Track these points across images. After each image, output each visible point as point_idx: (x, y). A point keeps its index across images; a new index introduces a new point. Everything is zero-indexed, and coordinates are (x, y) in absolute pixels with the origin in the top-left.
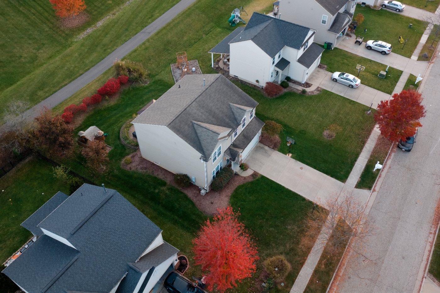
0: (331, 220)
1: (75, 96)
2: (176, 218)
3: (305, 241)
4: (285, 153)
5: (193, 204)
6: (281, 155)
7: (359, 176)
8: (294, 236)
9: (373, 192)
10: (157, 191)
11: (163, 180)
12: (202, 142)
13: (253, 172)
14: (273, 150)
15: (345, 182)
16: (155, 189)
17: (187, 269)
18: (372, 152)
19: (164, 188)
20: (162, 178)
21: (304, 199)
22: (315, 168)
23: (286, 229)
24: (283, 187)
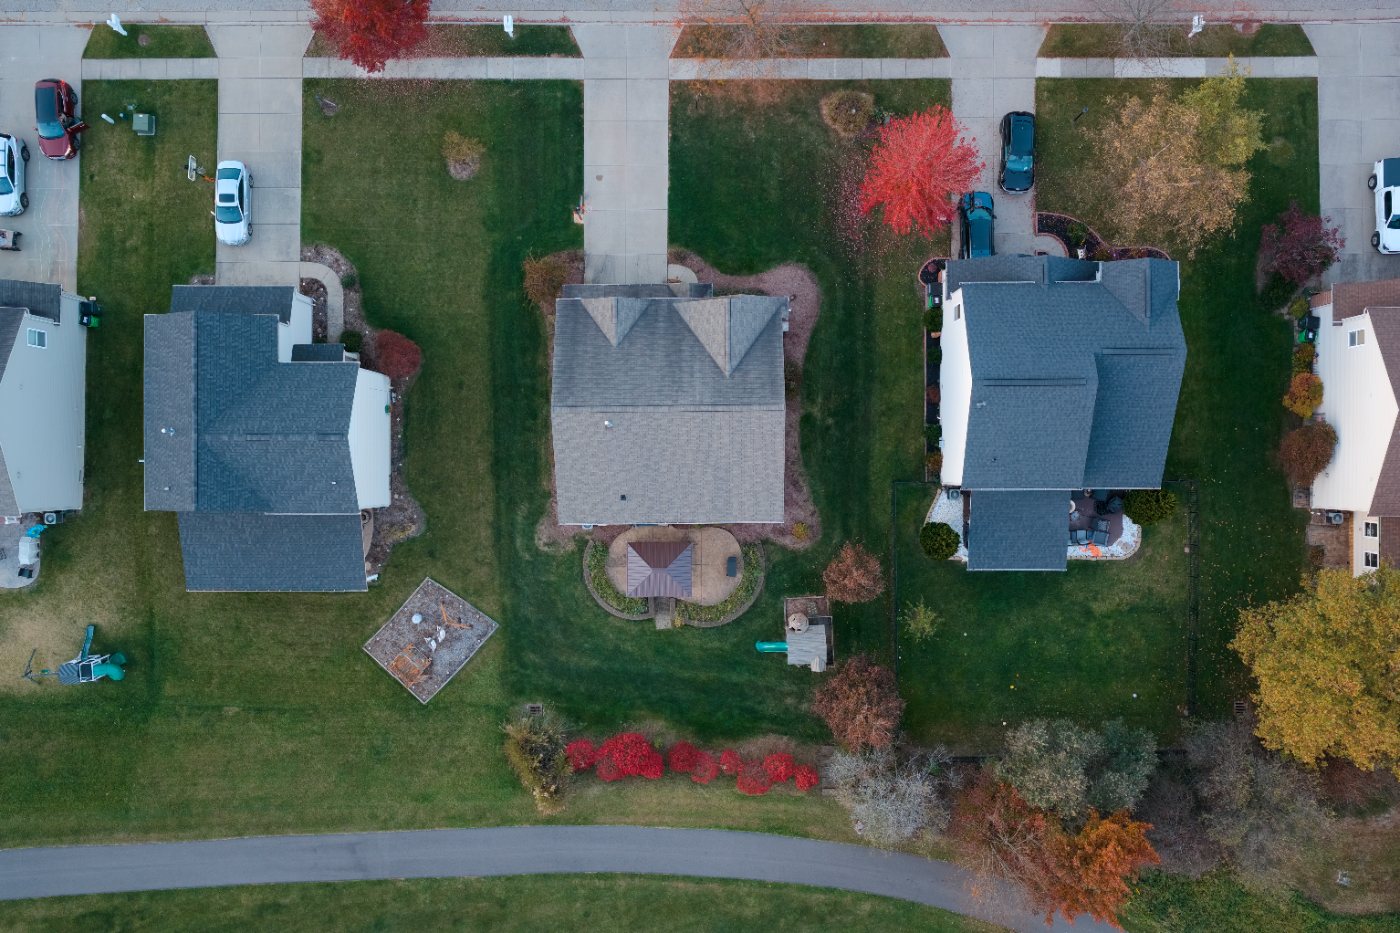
0: (690, 70)
1: (706, 820)
2: (859, 345)
3: (761, 98)
4: (580, 229)
5: (815, 332)
6: (588, 237)
7: (546, 59)
8: (766, 119)
9: (569, 21)
10: (830, 421)
11: (798, 429)
12: (758, 331)
13: (671, 266)
14: (586, 258)
15: (578, 81)
16: (828, 428)
17: (937, 258)
18: (460, 56)
19: (816, 411)
20: (796, 434)
21: (674, 139)
22: (580, 152)
23: (757, 140)
24: (671, 189)
